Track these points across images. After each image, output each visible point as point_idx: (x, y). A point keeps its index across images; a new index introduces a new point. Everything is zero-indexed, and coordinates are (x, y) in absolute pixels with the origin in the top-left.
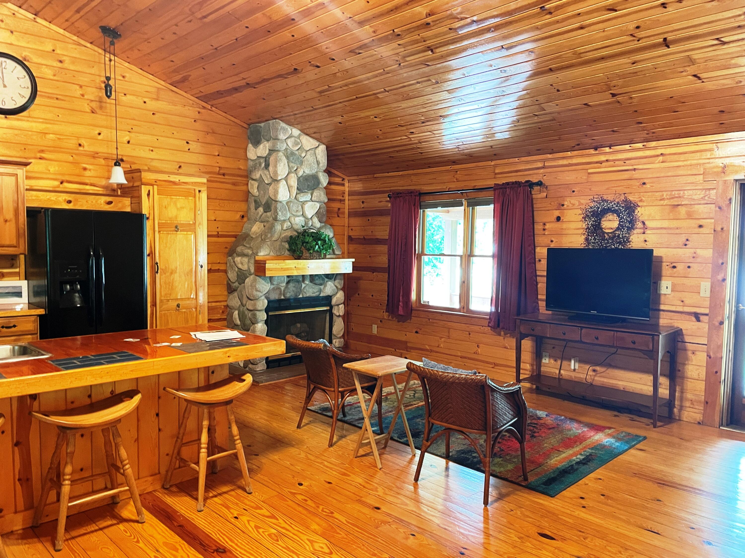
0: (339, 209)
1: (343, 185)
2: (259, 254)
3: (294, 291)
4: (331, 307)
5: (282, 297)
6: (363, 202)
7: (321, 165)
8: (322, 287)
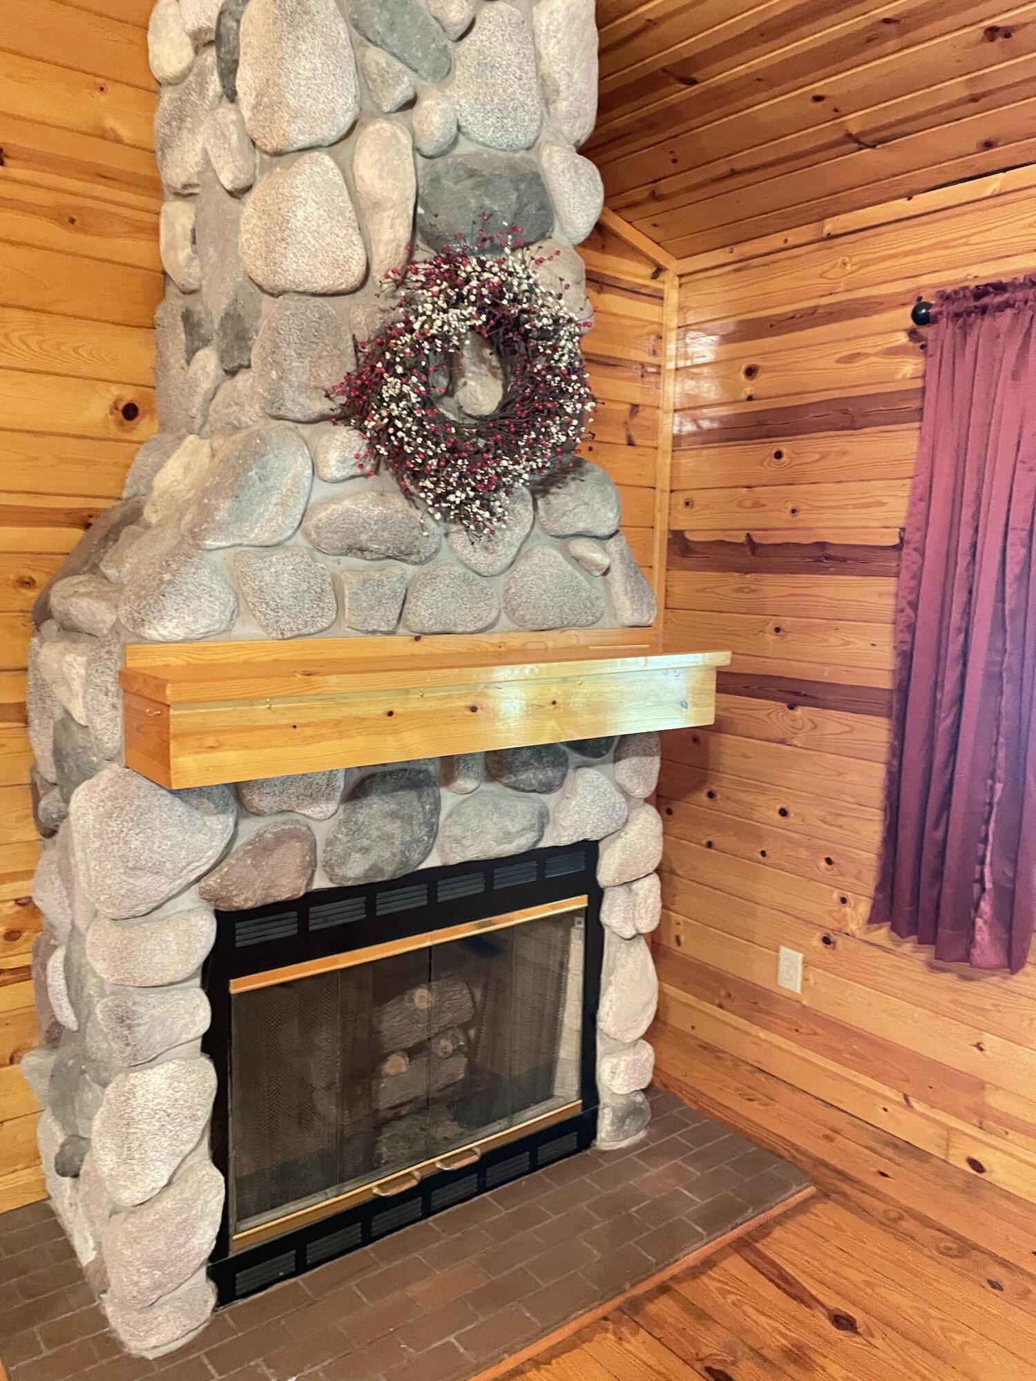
0: (635, 408)
1: (657, 297)
2: (151, 633)
3: (387, 838)
4: (597, 896)
5: (321, 882)
6: (751, 372)
7: (563, 106)
8: (550, 800)
